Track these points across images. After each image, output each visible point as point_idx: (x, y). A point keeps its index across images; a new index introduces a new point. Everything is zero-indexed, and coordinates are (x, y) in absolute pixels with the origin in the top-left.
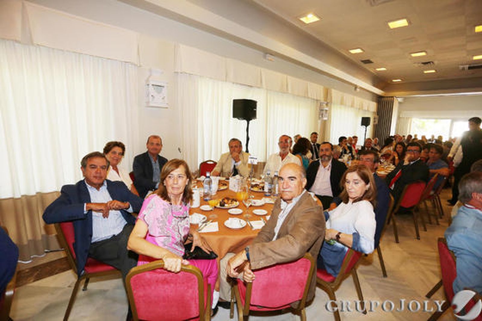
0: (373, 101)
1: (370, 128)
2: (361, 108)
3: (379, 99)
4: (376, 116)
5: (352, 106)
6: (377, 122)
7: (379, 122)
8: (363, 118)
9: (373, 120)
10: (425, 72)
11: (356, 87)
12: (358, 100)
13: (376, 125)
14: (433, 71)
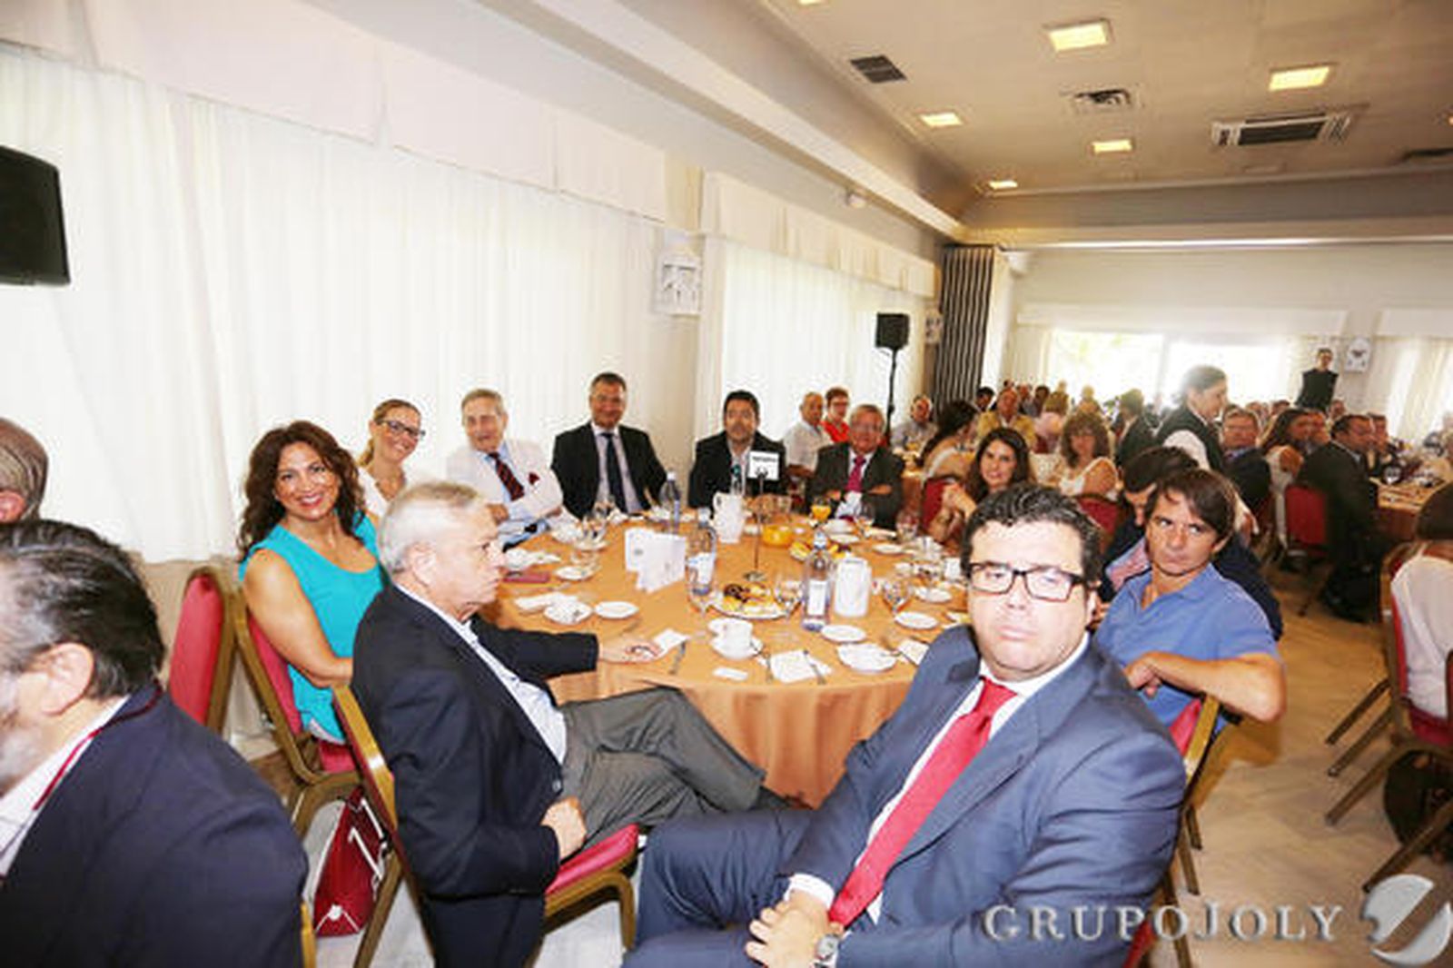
0: (922, 255)
1: (910, 356)
2: (871, 277)
3: (945, 251)
4: (935, 313)
5: (831, 265)
6: (936, 338)
7: (944, 337)
8: (882, 318)
9: (923, 330)
10: (1100, 147)
11: (850, 189)
12: (856, 244)
13: (937, 347)
14: (1124, 145)
